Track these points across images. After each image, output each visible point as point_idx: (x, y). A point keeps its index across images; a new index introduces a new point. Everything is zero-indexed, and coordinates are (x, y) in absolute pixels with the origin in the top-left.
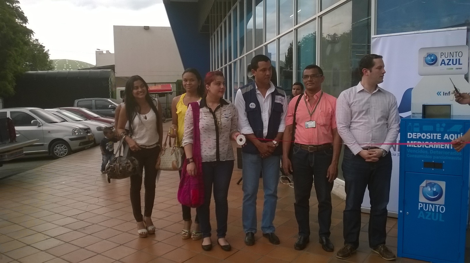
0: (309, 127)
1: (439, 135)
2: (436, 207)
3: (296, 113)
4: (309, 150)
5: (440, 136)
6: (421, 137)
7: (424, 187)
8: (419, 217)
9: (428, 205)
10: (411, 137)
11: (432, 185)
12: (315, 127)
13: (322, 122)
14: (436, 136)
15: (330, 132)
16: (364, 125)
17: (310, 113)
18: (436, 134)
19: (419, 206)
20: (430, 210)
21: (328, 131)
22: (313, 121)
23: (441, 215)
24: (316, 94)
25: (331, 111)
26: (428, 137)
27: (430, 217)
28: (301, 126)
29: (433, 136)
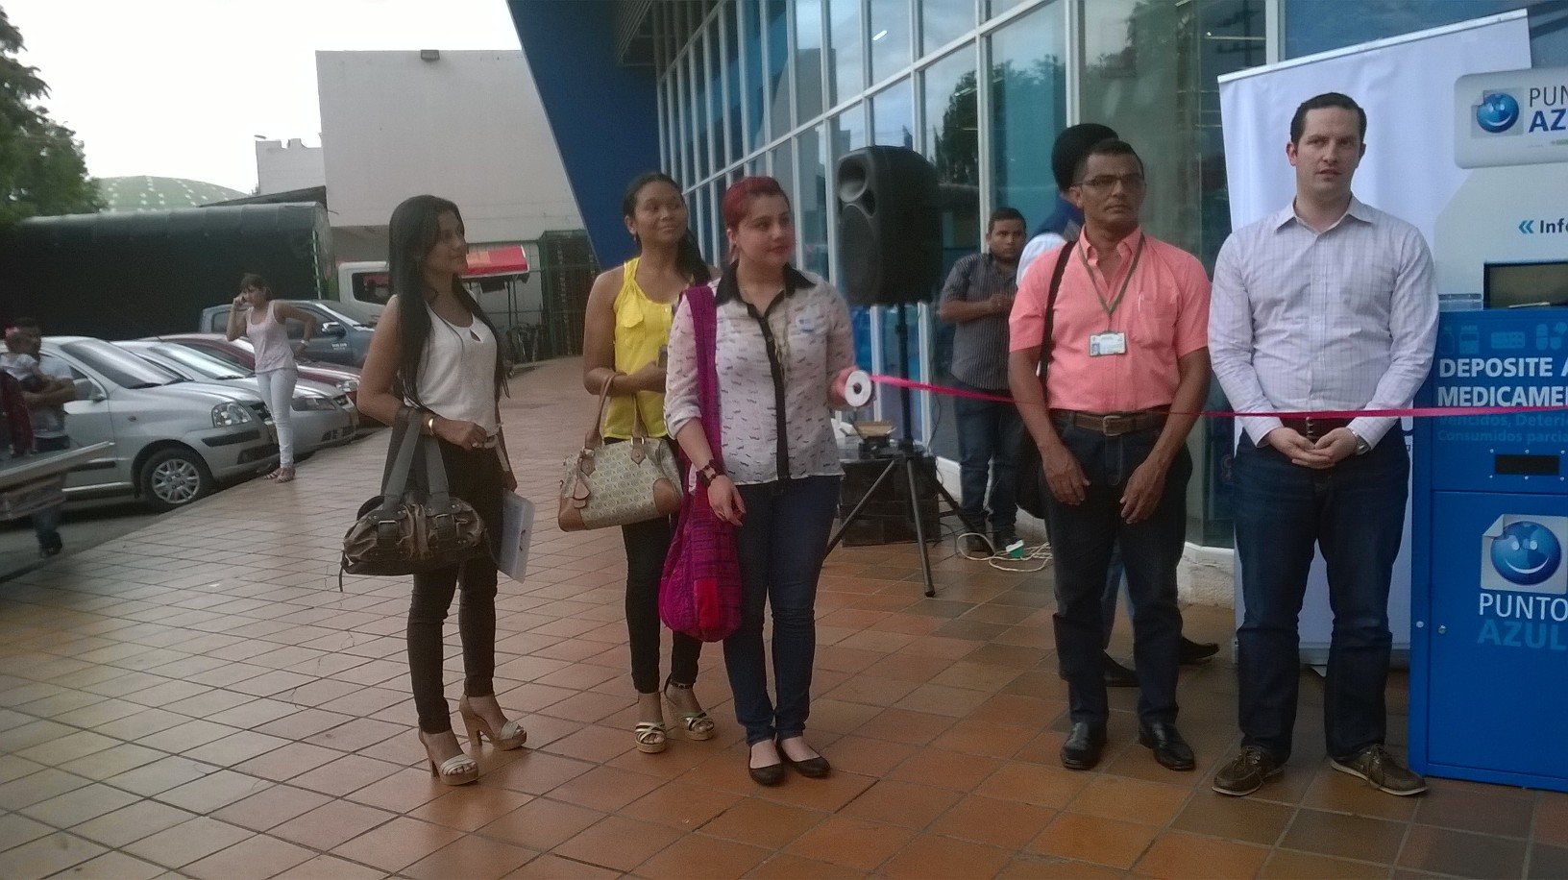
0: (1102, 353)
1: (1547, 363)
2: (1537, 604)
3: (1055, 307)
4: (1105, 431)
5: (1550, 367)
6: (1484, 371)
7: (1496, 538)
8: (1481, 640)
9: (1510, 597)
10: (1451, 373)
11: (1523, 532)
12: (1123, 355)
13: (1147, 333)
14: (1537, 365)
15: (1174, 367)
16: (1288, 342)
17: (1106, 308)
18: (1536, 360)
19: (1482, 605)
20: (1518, 616)
21: (1166, 363)
22: (1116, 334)
23: (1555, 629)
24: (1126, 240)
25: (1178, 298)
26: (1509, 371)
27: (1520, 636)
28: (1076, 351)
29: (1527, 365)
